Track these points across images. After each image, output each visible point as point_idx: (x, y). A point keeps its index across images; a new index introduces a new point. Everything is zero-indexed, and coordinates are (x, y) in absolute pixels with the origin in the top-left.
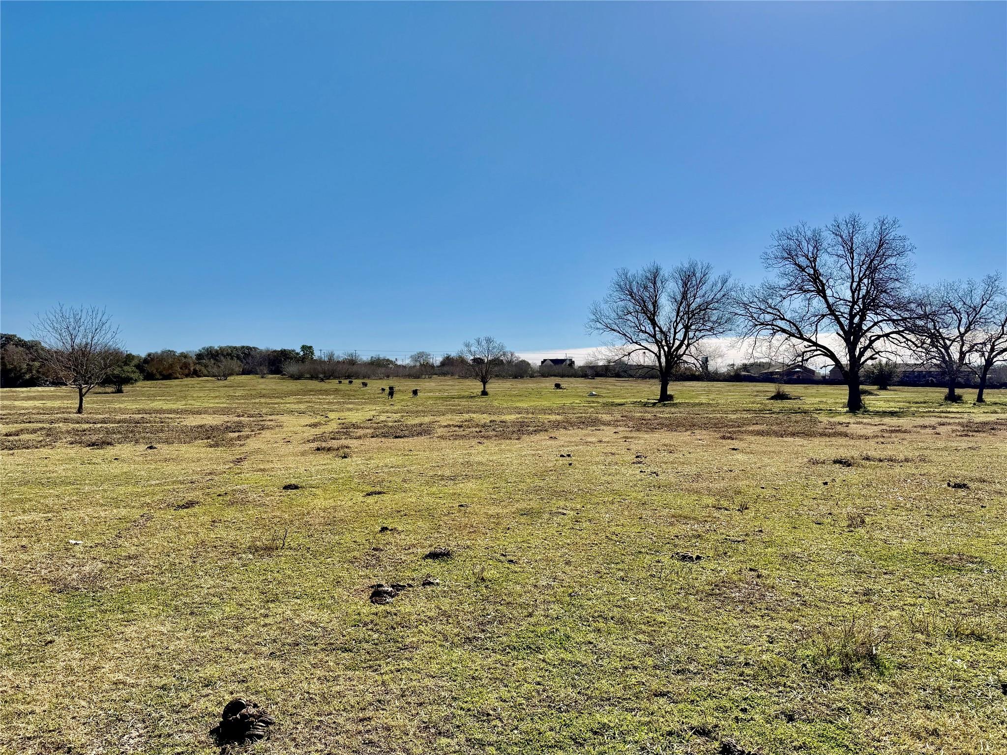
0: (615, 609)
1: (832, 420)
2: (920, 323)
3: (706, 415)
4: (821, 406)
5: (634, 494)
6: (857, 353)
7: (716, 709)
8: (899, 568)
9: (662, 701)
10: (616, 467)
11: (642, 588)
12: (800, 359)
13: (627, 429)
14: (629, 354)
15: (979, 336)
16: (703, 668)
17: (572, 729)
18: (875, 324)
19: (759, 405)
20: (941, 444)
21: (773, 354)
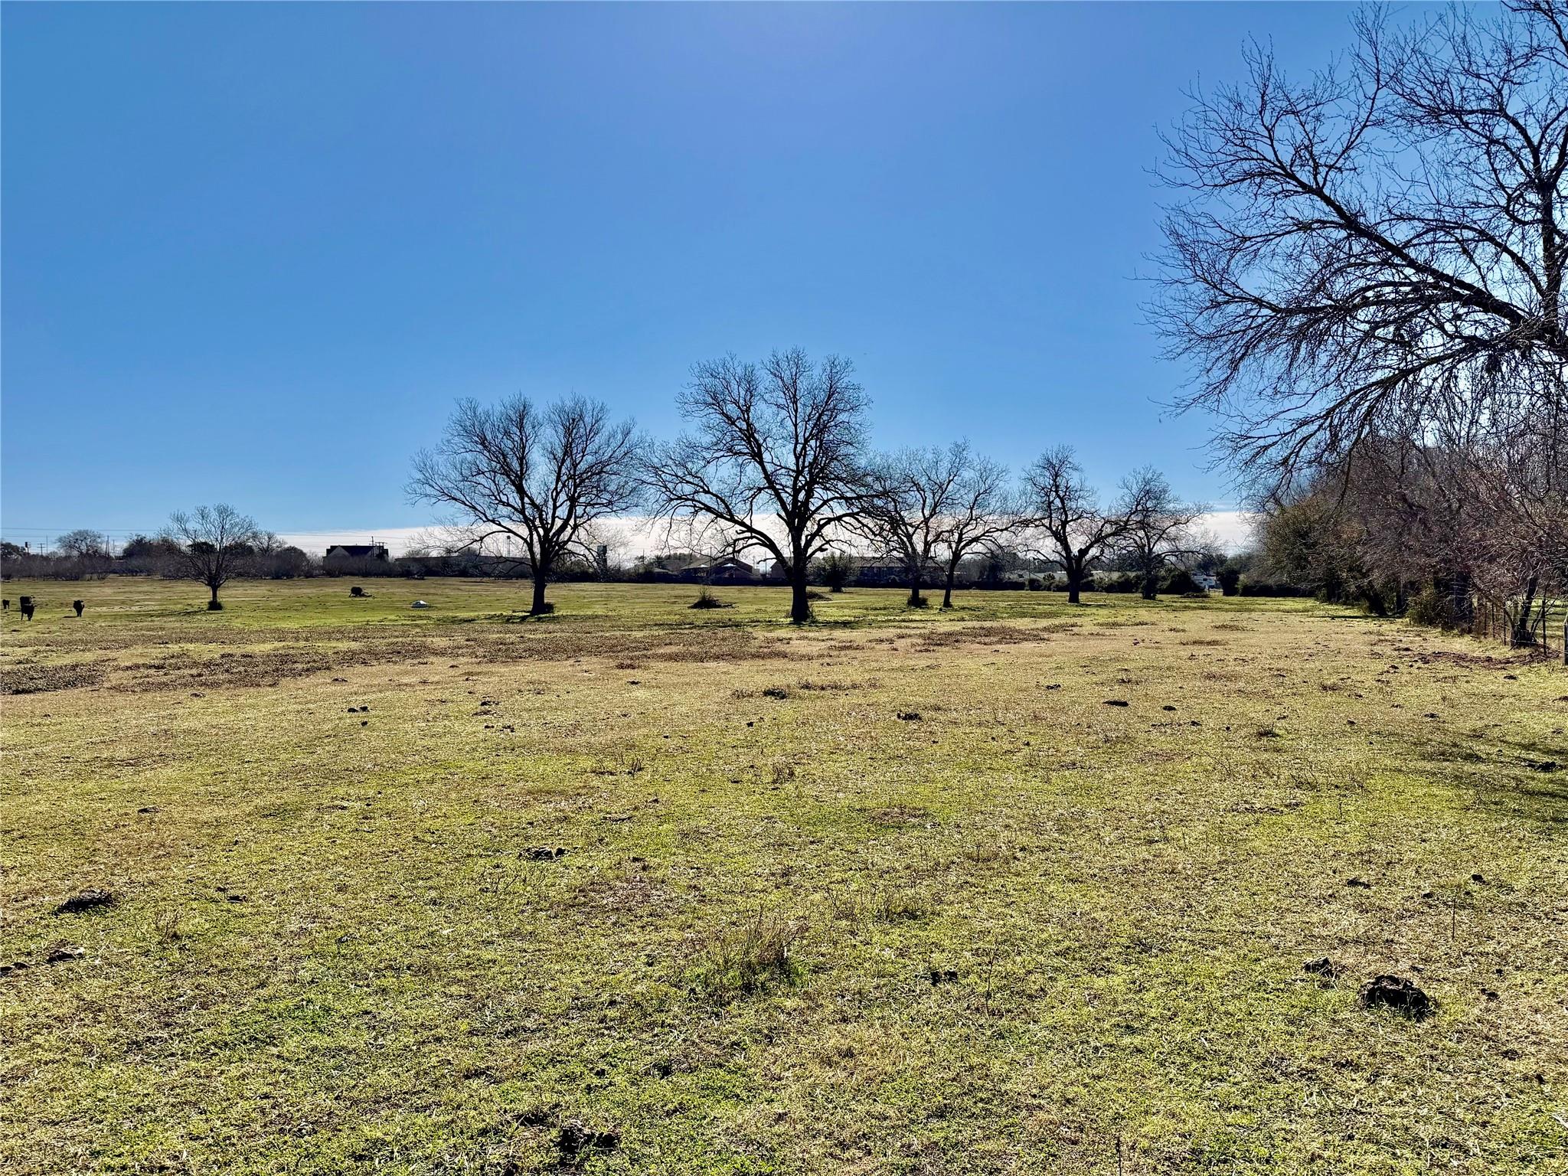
0: (415, 952)
1: (770, 635)
2: (879, 503)
3: (600, 634)
4: (759, 616)
5: (471, 764)
6: (803, 543)
7: (559, 1081)
8: (828, 834)
9: (475, 1083)
10: (446, 722)
11: (464, 912)
12: (730, 550)
13: (474, 660)
14: (482, 539)
15: (945, 521)
16: (545, 1020)
17: (319, 1159)
18: (825, 502)
19: (677, 617)
20: (896, 663)
21: (695, 542)
